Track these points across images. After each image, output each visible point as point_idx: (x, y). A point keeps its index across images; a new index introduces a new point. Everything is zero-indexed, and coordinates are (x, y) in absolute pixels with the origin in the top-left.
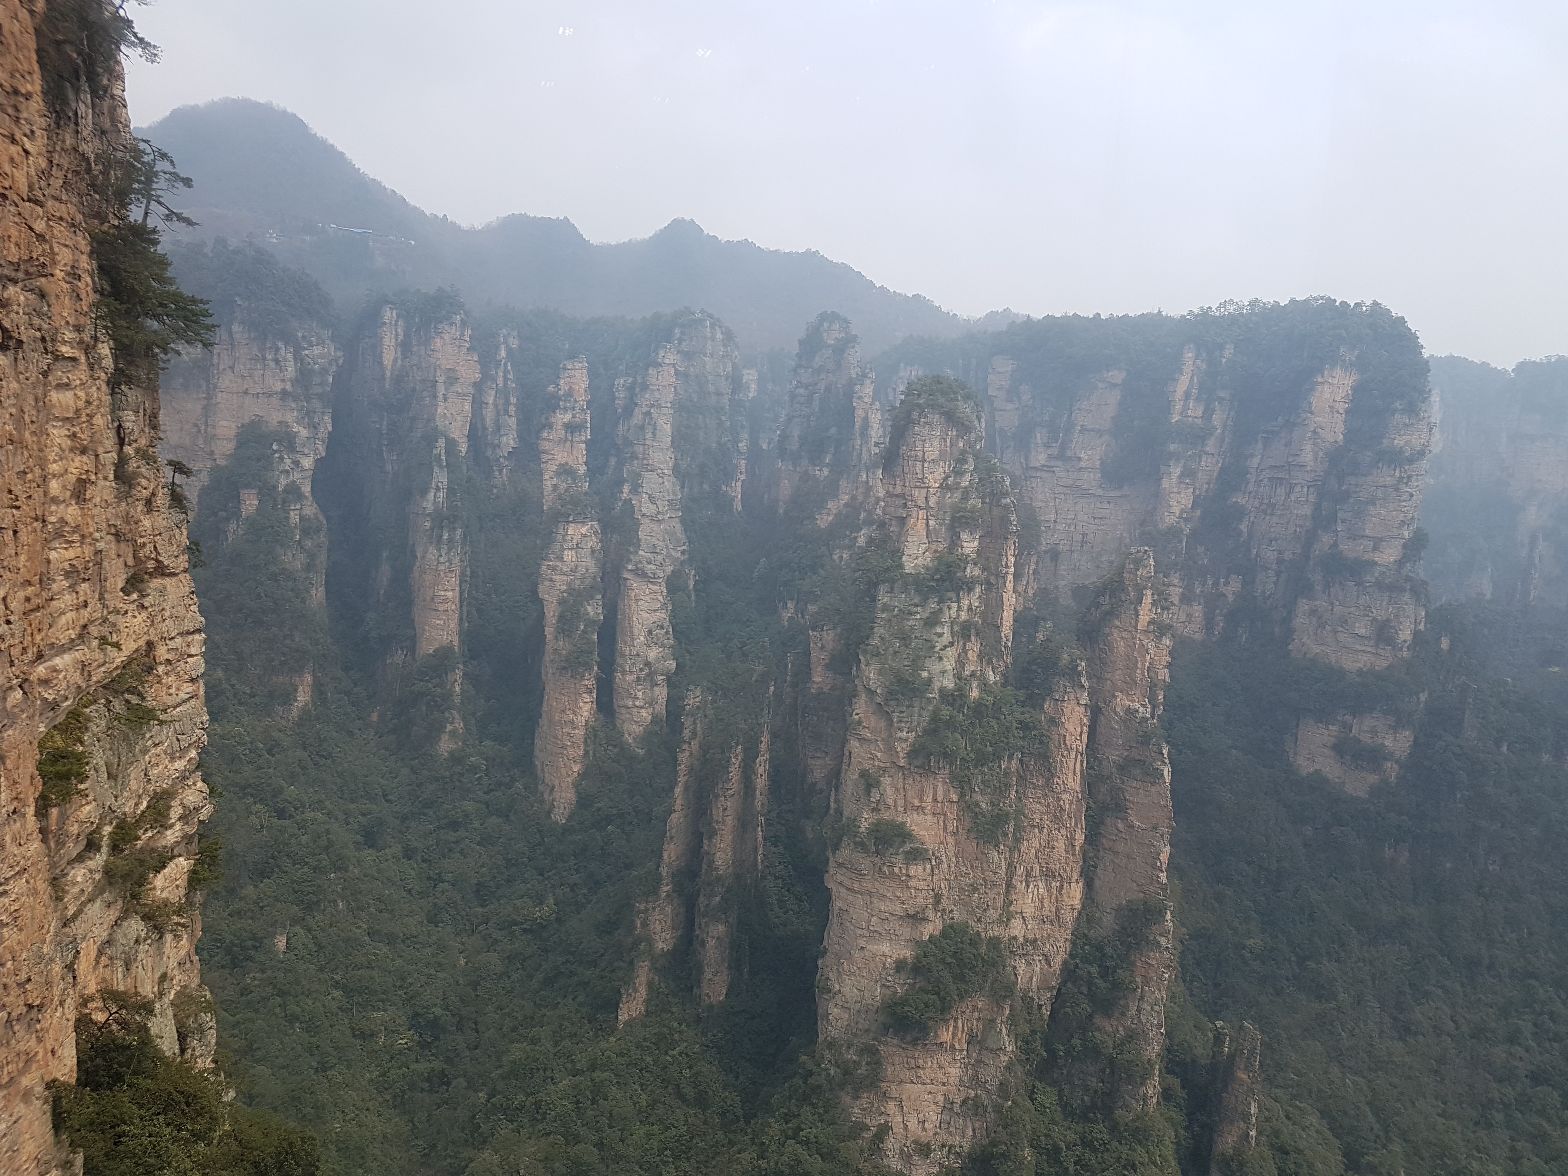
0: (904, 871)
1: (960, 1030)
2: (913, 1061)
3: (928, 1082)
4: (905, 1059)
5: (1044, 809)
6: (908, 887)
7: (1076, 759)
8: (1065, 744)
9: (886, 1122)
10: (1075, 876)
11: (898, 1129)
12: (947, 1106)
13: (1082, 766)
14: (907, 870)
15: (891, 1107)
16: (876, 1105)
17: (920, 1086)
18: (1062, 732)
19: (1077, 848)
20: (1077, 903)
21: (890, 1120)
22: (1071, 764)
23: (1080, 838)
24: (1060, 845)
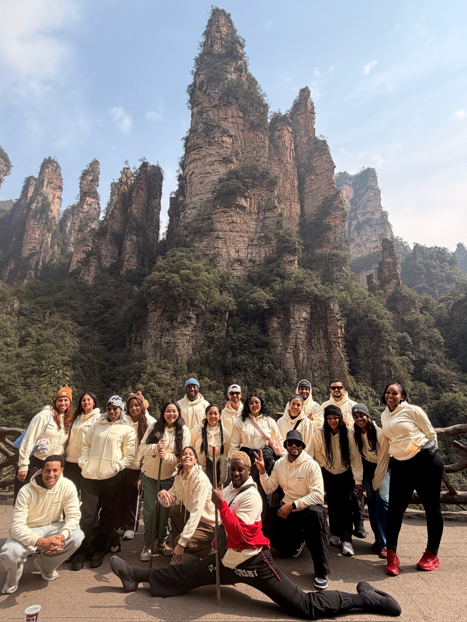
0: (220, 140)
1: (253, 203)
2: (230, 218)
3: (240, 231)
4: (226, 218)
5: (280, 170)
6: (223, 147)
7: (290, 153)
8: (285, 145)
9: (218, 251)
10: (296, 200)
11: (225, 255)
12: (250, 243)
13: (293, 155)
14: (222, 138)
15: (220, 244)
16: (212, 244)
17: (235, 233)
18: (283, 140)
19: (296, 187)
20: (299, 211)
21: (220, 250)
22: (288, 153)
23: (296, 183)
24: (288, 186)
